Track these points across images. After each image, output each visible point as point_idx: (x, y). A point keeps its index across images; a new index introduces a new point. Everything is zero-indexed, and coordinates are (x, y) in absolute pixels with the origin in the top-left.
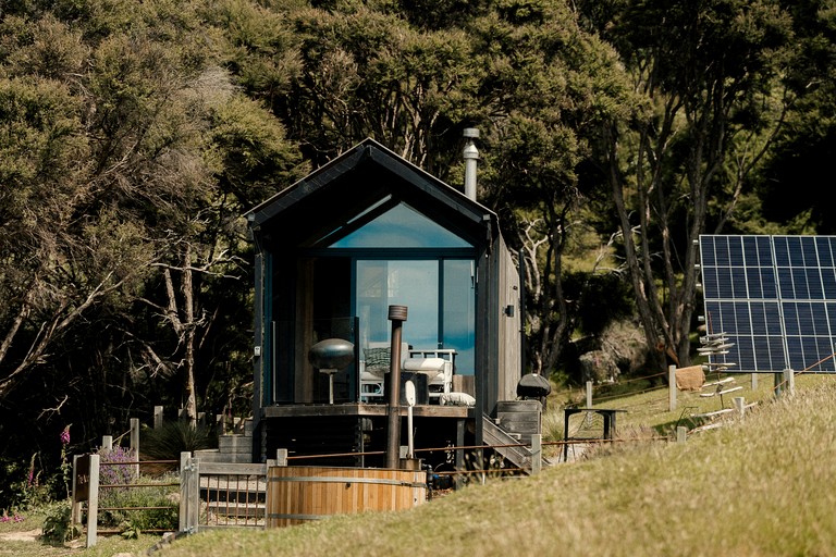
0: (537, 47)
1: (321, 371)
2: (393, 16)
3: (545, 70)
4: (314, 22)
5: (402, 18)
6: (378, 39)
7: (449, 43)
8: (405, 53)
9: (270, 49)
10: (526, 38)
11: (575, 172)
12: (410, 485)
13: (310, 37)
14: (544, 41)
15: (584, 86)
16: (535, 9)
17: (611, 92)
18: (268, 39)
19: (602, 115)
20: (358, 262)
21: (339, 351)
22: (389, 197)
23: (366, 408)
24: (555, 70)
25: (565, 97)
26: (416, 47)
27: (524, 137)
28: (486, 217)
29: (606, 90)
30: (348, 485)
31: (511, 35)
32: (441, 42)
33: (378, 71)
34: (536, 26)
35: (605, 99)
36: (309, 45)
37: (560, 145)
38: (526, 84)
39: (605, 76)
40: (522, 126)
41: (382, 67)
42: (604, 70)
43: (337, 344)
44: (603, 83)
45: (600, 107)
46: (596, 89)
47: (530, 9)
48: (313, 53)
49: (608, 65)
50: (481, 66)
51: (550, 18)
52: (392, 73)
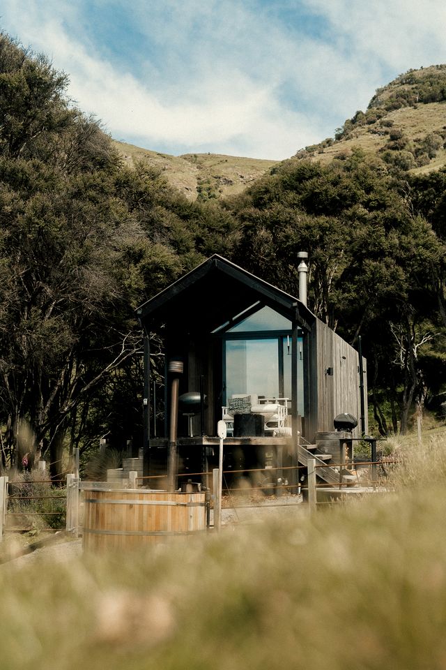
0: (382, 223)
1: (184, 414)
2: (297, 210)
3: (386, 236)
4: (250, 215)
5: (303, 210)
6: (286, 222)
7: (327, 222)
8: (301, 228)
9: (223, 230)
10: (375, 218)
11: (406, 293)
12: (185, 505)
13: (248, 223)
14: (386, 219)
15: (409, 243)
16: (381, 202)
17: (426, 246)
18: (221, 224)
19: (421, 259)
20: (227, 342)
21: (194, 401)
22: (258, 302)
23: (208, 440)
24: (392, 235)
25: (398, 251)
26: (306, 225)
27: (373, 274)
28: (295, 304)
29: (423, 246)
30: (131, 506)
31: (366, 216)
32: (322, 221)
33: (284, 240)
34: (382, 212)
35: (421, 250)
36: (247, 228)
37: (394, 277)
38: (375, 244)
39: (423, 238)
40: (371, 267)
41: (287, 237)
42: (423, 235)
43: (194, 395)
44: (421, 242)
45: (420, 255)
46: (417, 245)
47: (378, 201)
48: (250, 232)
49: (425, 232)
50: (347, 234)
51: (390, 206)
52: (293, 240)
